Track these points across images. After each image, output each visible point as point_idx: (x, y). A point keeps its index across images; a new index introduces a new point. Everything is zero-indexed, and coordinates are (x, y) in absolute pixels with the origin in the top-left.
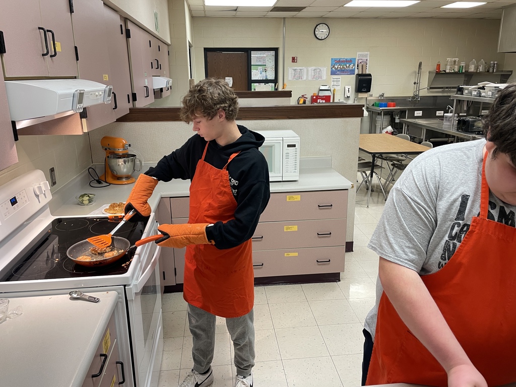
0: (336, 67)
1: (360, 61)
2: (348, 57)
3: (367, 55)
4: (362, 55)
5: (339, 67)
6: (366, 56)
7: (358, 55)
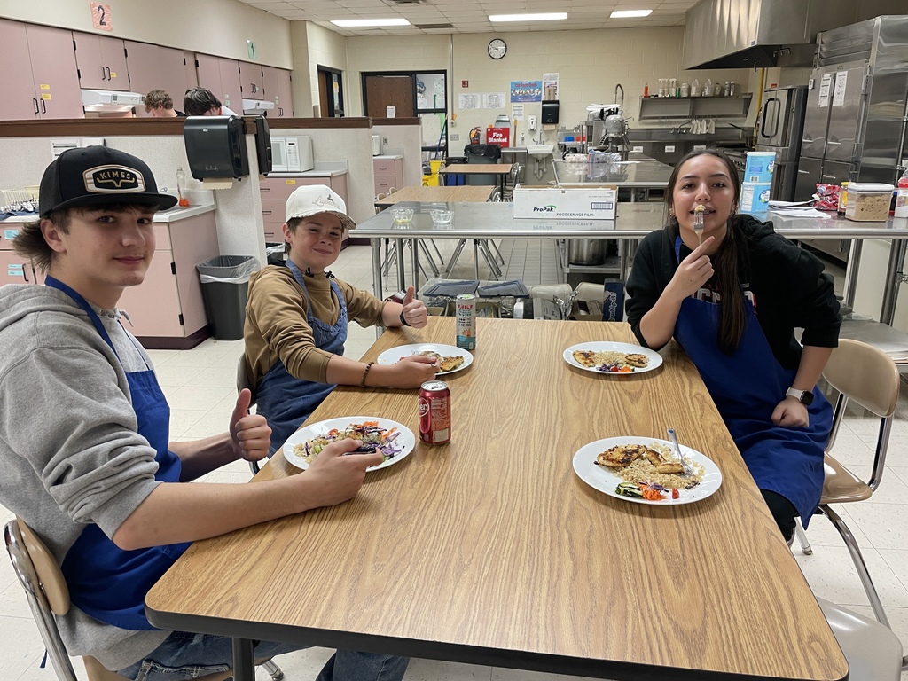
0: (518, 92)
1: (547, 84)
2: (532, 80)
3: (556, 76)
4: (551, 78)
5: (520, 94)
6: (555, 78)
7: (546, 77)
